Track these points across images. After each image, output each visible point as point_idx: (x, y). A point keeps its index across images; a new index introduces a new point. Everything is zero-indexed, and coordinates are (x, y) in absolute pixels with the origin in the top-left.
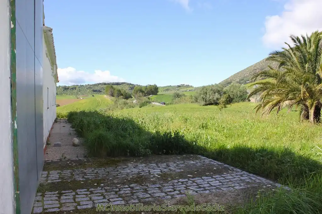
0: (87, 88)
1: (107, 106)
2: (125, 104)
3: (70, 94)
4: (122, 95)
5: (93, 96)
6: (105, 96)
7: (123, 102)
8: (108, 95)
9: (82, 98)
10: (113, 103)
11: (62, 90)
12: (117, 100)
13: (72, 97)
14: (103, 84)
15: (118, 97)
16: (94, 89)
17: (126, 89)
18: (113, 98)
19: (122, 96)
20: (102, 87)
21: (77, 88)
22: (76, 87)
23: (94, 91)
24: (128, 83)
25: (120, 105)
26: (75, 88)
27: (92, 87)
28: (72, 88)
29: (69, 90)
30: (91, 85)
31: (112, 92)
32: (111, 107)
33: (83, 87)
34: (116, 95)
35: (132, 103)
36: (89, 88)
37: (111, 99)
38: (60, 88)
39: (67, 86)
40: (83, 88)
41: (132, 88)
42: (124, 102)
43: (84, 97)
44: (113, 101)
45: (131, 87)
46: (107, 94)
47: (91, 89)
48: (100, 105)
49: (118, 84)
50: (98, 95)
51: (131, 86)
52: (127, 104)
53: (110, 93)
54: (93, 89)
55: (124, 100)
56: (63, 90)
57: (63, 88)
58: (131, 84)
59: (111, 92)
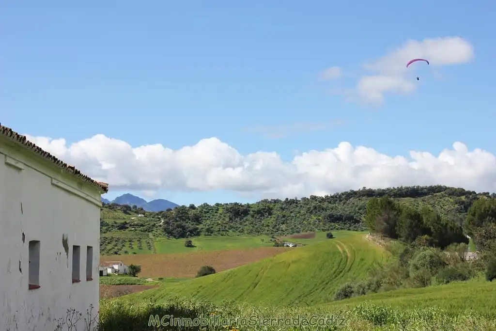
0: (309, 209)
1: (373, 273)
2: (436, 264)
3: (250, 232)
4: (427, 231)
5: (330, 236)
6: (367, 236)
7: (428, 258)
8: (377, 231)
9: (291, 246)
10: (395, 261)
11: (227, 219)
12: (406, 251)
13: (260, 241)
14: (363, 195)
15: (414, 239)
16: (334, 212)
17: (445, 210)
18: (393, 243)
19: (426, 236)
20: (361, 203)
21: (274, 212)
22: (271, 206)
23: (335, 219)
24: (451, 189)
25: (417, 268)
26: (269, 211)
27: (325, 205)
28: (259, 212)
29: (249, 217)
30: (322, 200)
31: (392, 223)
32: (384, 277)
33: (294, 205)
34: (404, 232)
35: (463, 260)
36: (315, 208)
37: (388, 249)
38: (221, 211)
39: (241, 205)
40: (297, 210)
41: (465, 207)
42: (431, 257)
43: (299, 241)
44: (394, 253)
45: (463, 203)
46: (373, 230)
47: (324, 214)
48: (347, 269)
49: (415, 193)
50: (346, 232)
51: (463, 198)
52: (444, 264)
53: (383, 227)
54: (328, 212)
55: (431, 251)
56: (231, 219)
57: (228, 210)
58: (462, 192)
59: (387, 221)
